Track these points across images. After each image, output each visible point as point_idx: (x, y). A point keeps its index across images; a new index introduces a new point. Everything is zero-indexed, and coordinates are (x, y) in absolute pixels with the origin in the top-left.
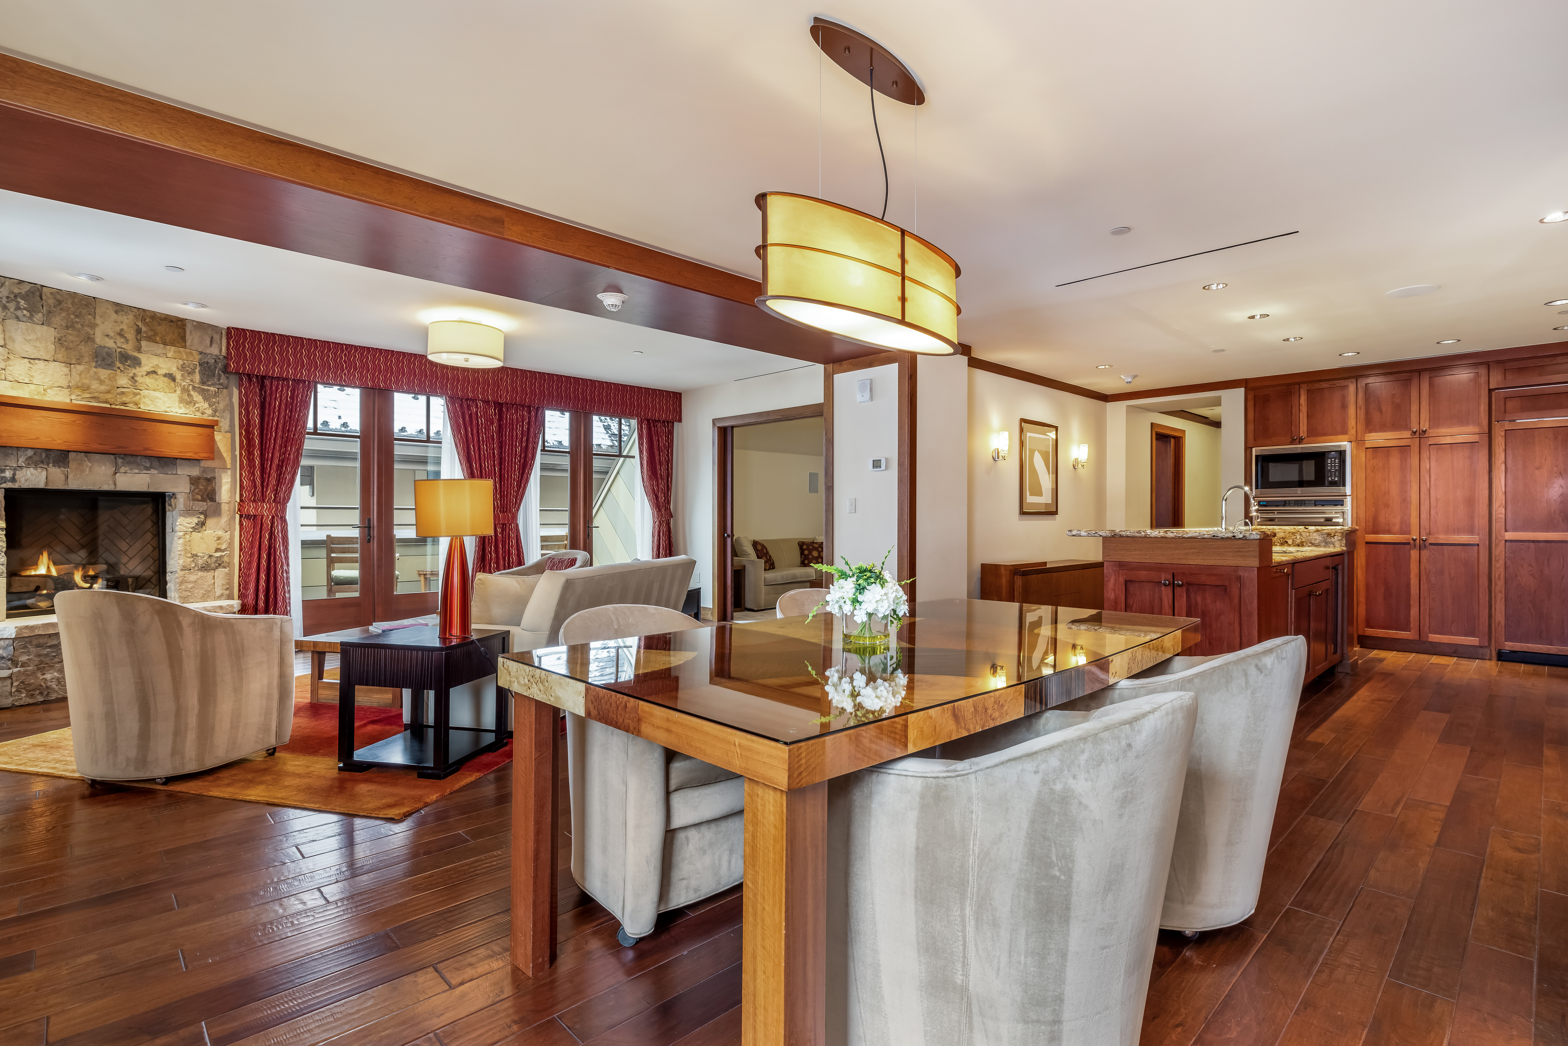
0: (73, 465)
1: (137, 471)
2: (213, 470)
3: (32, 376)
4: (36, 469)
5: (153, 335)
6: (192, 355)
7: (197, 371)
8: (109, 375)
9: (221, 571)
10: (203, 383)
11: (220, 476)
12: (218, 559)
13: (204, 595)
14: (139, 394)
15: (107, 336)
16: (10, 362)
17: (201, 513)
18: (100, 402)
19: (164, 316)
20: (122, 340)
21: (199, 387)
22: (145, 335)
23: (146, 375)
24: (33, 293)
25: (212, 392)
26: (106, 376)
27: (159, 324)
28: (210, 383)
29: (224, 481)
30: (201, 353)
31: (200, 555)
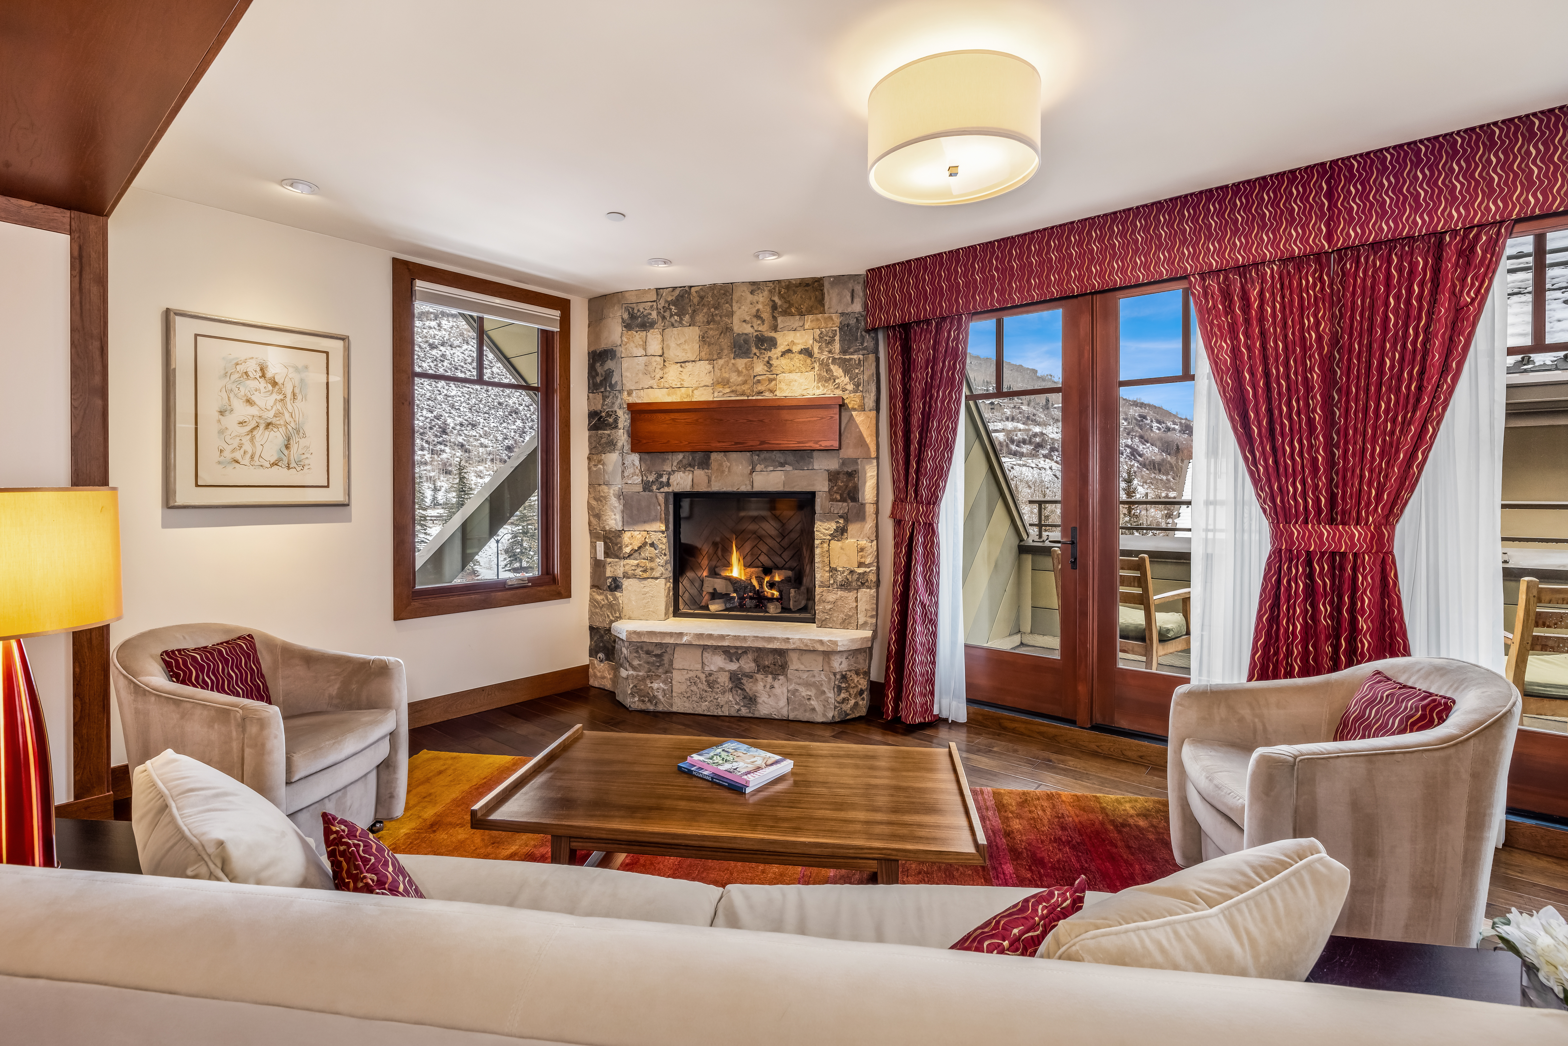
0: (714, 465)
1: (771, 468)
2: (855, 461)
3: (683, 380)
4: (684, 473)
5: (788, 308)
6: (832, 319)
7: (837, 338)
8: (746, 364)
9: (865, 592)
10: (844, 351)
11: (864, 468)
12: (861, 576)
13: (844, 621)
14: (775, 379)
15: (745, 321)
16: (666, 370)
17: (841, 517)
18: (738, 396)
19: (798, 282)
20: (759, 322)
21: (839, 358)
22: (780, 310)
23: (782, 356)
24: (682, 296)
25: (855, 361)
26: (744, 366)
27: (795, 293)
28: (852, 350)
29: (868, 475)
30: (842, 314)
31: (840, 569)
